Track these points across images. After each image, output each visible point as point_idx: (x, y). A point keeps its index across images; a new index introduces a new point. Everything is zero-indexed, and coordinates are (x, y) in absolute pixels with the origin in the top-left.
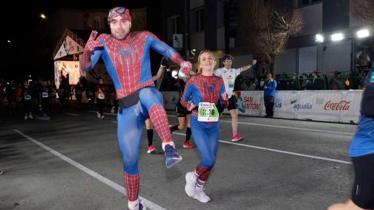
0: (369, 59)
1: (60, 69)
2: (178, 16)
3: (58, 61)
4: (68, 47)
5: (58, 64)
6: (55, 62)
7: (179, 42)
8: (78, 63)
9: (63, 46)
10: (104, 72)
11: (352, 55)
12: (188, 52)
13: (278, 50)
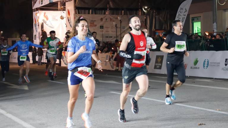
1: (40, 21)
3: (37, 12)
5: (38, 15)
6: (34, 13)
8: (64, 14)
10: (98, 26)
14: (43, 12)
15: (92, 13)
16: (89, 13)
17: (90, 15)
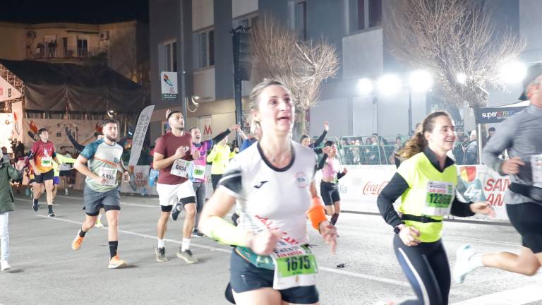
2: (174, 41)
7: (171, 85)
8: (10, 117)
10: (55, 133)
11: (410, 111)
12: (186, 101)
13: (308, 102)
15: (46, 117)
16: (42, 117)
17: (44, 120)
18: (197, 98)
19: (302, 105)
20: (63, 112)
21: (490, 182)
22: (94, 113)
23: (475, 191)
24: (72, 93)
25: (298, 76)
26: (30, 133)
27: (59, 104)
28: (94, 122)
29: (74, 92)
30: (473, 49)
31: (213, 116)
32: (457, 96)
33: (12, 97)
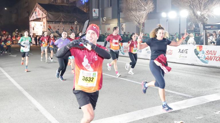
0: (194, 26)
1: (33, 26)
4: (37, 14)
5: (32, 23)
6: (30, 22)
8: (42, 23)
9: (34, 13)
11: (180, 25)
12: (101, 19)
13: (143, 21)
14: (34, 22)
15: (54, 24)
16: (53, 23)
18: (105, 18)
19: (141, 21)
20: (60, 22)
21: (208, 52)
22: (70, 22)
23: (202, 55)
24: (63, 15)
25: (139, 11)
26: (49, 29)
27: (59, 19)
28: (70, 25)
29: (64, 15)
30: (203, 3)
31: (111, 24)
32: (196, 20)
33: (43, 17)
